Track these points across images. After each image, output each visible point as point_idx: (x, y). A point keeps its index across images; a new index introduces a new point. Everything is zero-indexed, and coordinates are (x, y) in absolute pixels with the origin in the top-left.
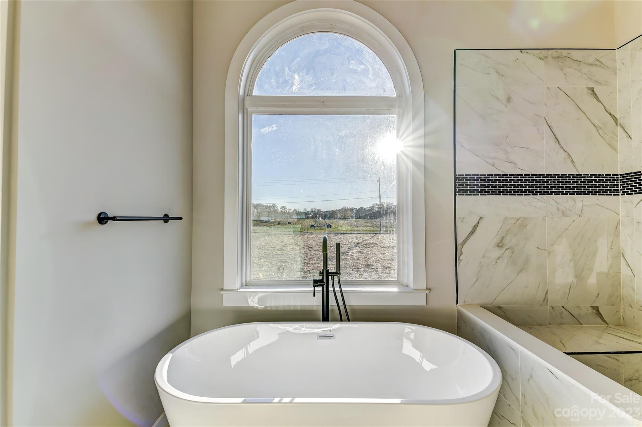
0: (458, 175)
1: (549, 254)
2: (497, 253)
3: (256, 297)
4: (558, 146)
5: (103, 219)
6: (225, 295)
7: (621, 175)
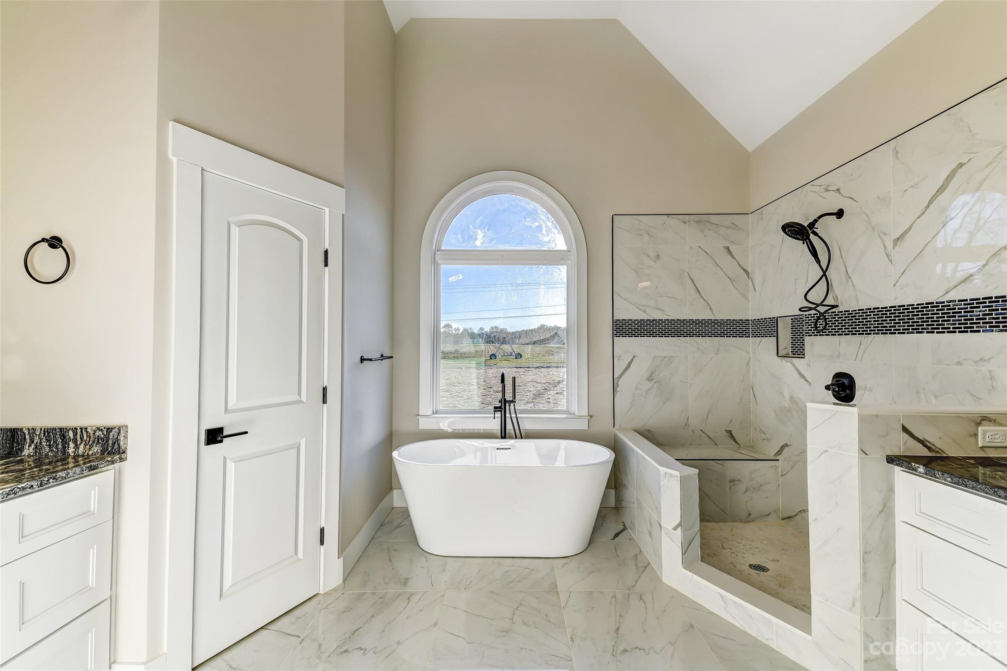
0: (616, 320)
1: (691, 386)
2: (648, 385)
3: (447, 422)
4: (699, 296)
5: (362, 360)
6: (421, 420)
7: (751, 320)
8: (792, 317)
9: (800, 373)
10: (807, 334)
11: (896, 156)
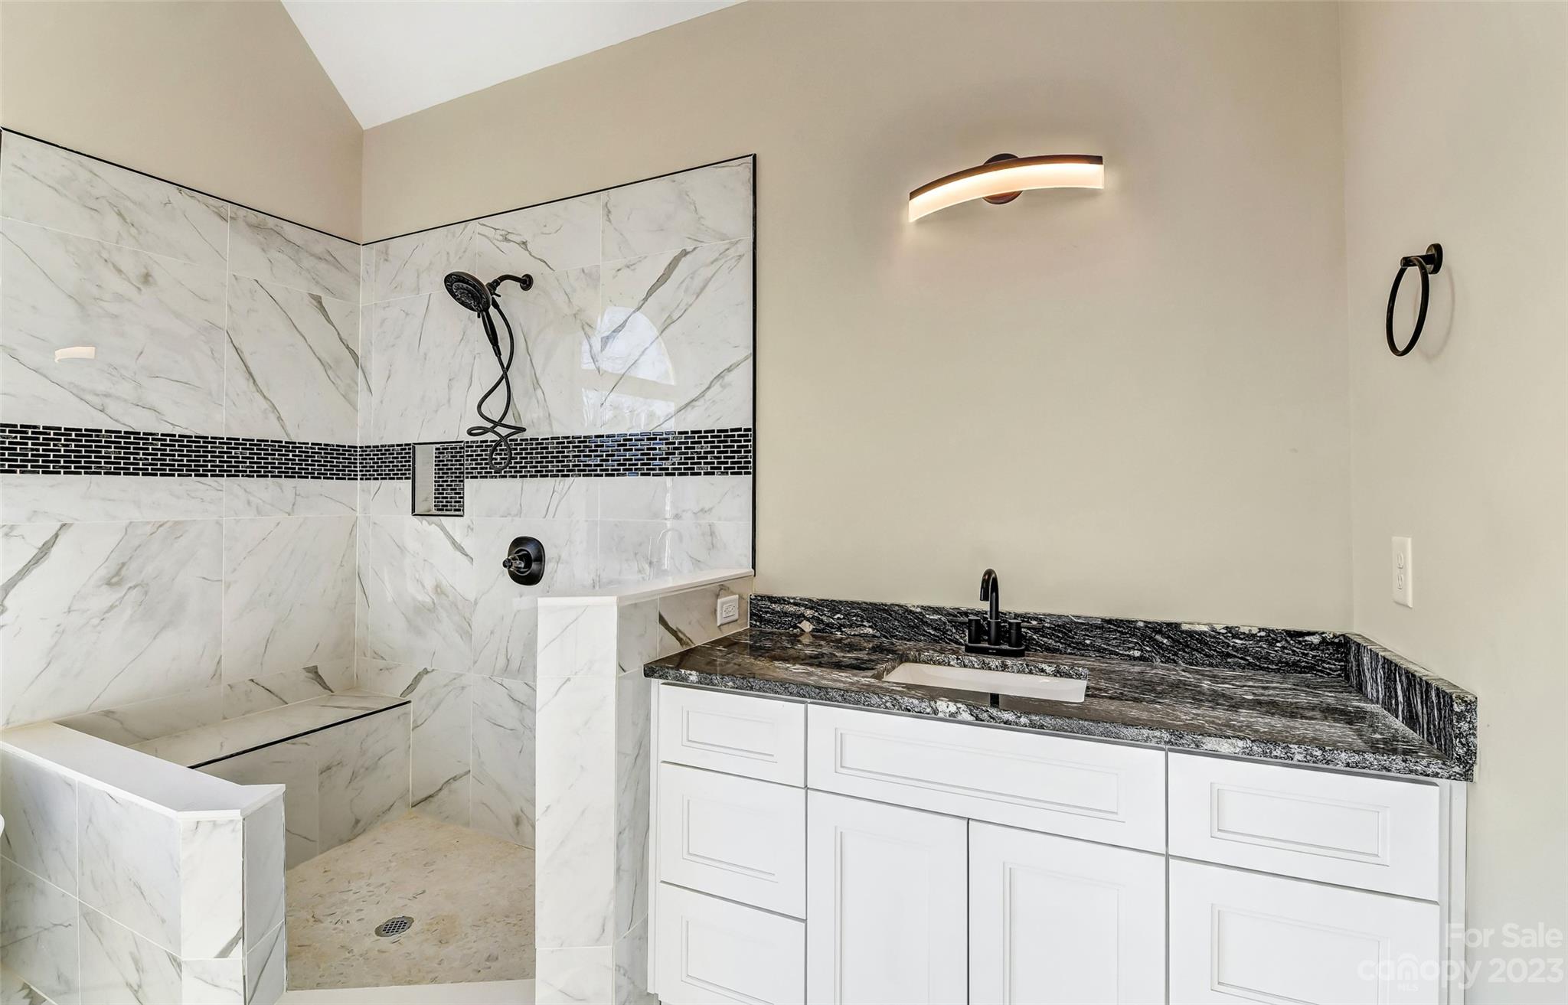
1: (227, 587)
2: (106, 597)
4: (252, 387)
7: (361, 447)
8: (438, 446)
9: (454, 542)
10: (470, 476)
11: (608, 216)
